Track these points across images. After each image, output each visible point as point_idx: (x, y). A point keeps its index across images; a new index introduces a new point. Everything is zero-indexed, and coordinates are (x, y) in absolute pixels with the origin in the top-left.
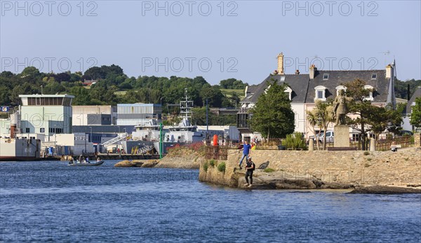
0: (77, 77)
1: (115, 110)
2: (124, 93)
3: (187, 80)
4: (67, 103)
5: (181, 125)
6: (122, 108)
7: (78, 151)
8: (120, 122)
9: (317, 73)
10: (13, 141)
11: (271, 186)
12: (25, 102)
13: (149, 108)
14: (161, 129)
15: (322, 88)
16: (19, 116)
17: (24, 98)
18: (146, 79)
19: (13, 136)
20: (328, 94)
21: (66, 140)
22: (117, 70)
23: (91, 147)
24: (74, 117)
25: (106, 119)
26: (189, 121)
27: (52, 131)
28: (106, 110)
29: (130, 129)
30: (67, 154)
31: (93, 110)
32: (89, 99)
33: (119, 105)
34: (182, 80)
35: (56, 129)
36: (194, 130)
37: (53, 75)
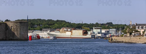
0: (105, 24)
1: (109, 30)
2: (111, 27)
3: (123, 25)
4: (101, 29)
5: (119, 33)
6: (110, 30)
7: (102, 37)
8: (110, 32)
9: (137, 24)
10: (91, 35)
11: (115, 42)
12: (94, 29)
13: (115, 30)
14: (116, 33)
15: (137, 27)
16: (93, 31)
17: (94, 28)
18: (116, 25)
19: (91, 34)
20: (138, 28)
21: (100, 35)
22: (111, 23)
23: (104, 36)
24: (102, 31)
25: (108, 31)
26: (121, 32)
27: (98, 33)
28: (108, 30)
29: (111, 33)
30: (100, 37)
31: (106, 30)
32: (105, 28)
33: (110, 29)
34: (122, 25)
35: (99, 33)
36: (122, 33)
37: (101, 24)
